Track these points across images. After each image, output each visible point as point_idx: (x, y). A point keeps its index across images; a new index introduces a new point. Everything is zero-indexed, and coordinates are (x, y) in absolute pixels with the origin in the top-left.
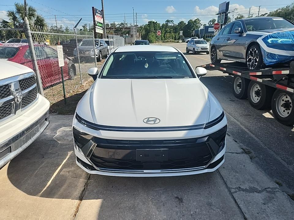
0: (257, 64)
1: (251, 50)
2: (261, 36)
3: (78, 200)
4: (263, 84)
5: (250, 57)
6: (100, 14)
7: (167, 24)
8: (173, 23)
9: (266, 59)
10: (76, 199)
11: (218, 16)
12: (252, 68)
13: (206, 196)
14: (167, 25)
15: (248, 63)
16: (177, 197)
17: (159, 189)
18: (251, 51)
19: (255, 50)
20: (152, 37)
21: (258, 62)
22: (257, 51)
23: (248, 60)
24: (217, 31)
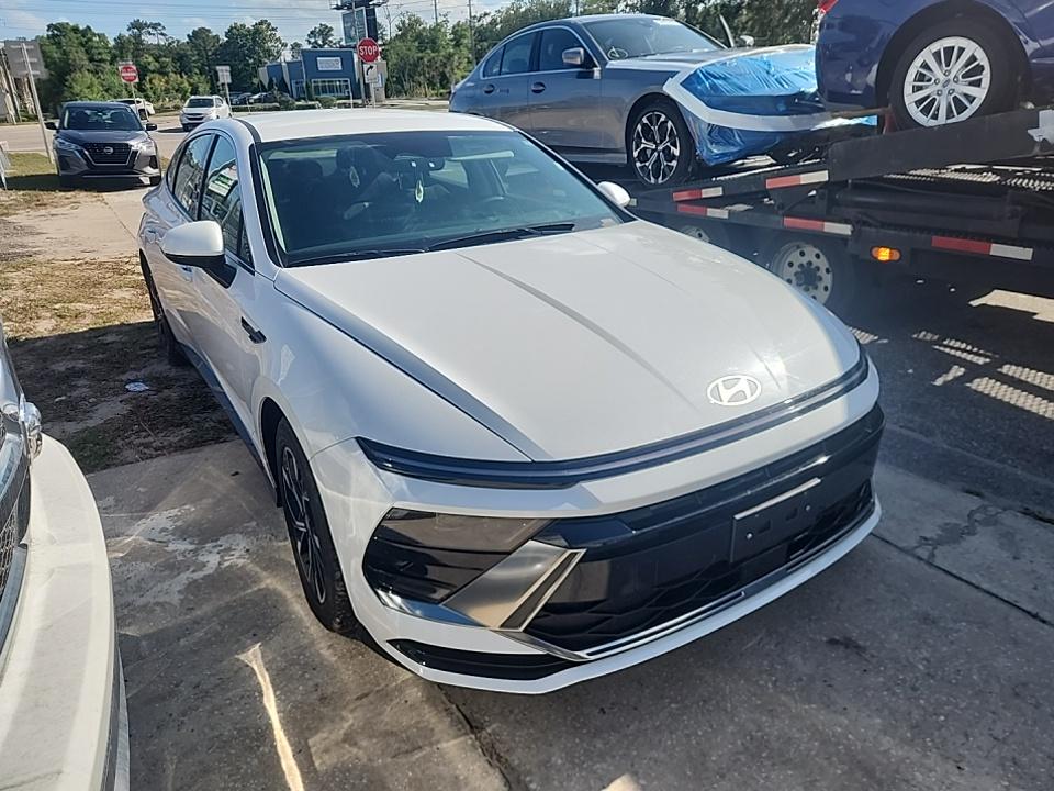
0: (674, 163)
1: (645, 120)
2: (673, 74)
4: (731, 224)
5: (643, 146)
7: (137, 38)
8: (162, 34)
9: (709, 146)
11: (344, 16)
12: (657, 178)
13: (893, 600)
14: (140, 42)
15: (638, 164)
16: (832, 642)
18: (644, 125)
19: (663, 118)
20: (86, 91)
21: (679, 159)
22: (670, 124)
23: (635, 154)
24: (371, 67)
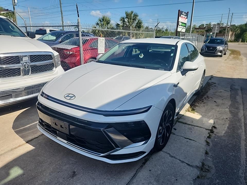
3: (25, 142)
6: (185, 15)
10: (25, 141)
17: (73, 160)
